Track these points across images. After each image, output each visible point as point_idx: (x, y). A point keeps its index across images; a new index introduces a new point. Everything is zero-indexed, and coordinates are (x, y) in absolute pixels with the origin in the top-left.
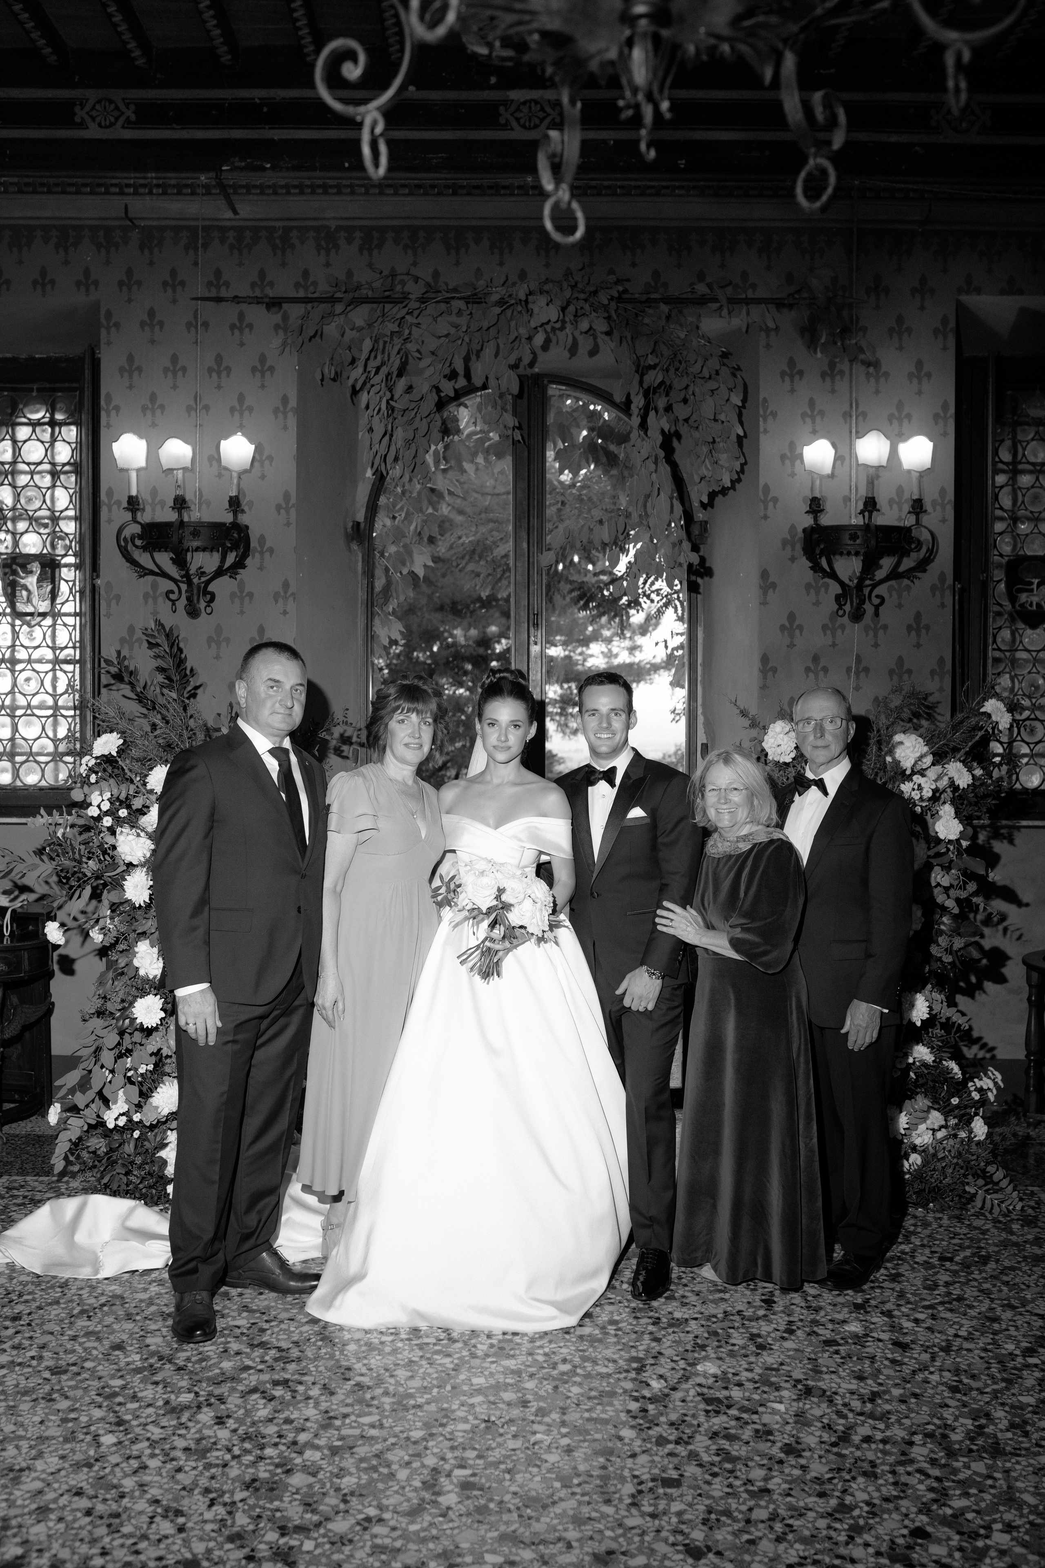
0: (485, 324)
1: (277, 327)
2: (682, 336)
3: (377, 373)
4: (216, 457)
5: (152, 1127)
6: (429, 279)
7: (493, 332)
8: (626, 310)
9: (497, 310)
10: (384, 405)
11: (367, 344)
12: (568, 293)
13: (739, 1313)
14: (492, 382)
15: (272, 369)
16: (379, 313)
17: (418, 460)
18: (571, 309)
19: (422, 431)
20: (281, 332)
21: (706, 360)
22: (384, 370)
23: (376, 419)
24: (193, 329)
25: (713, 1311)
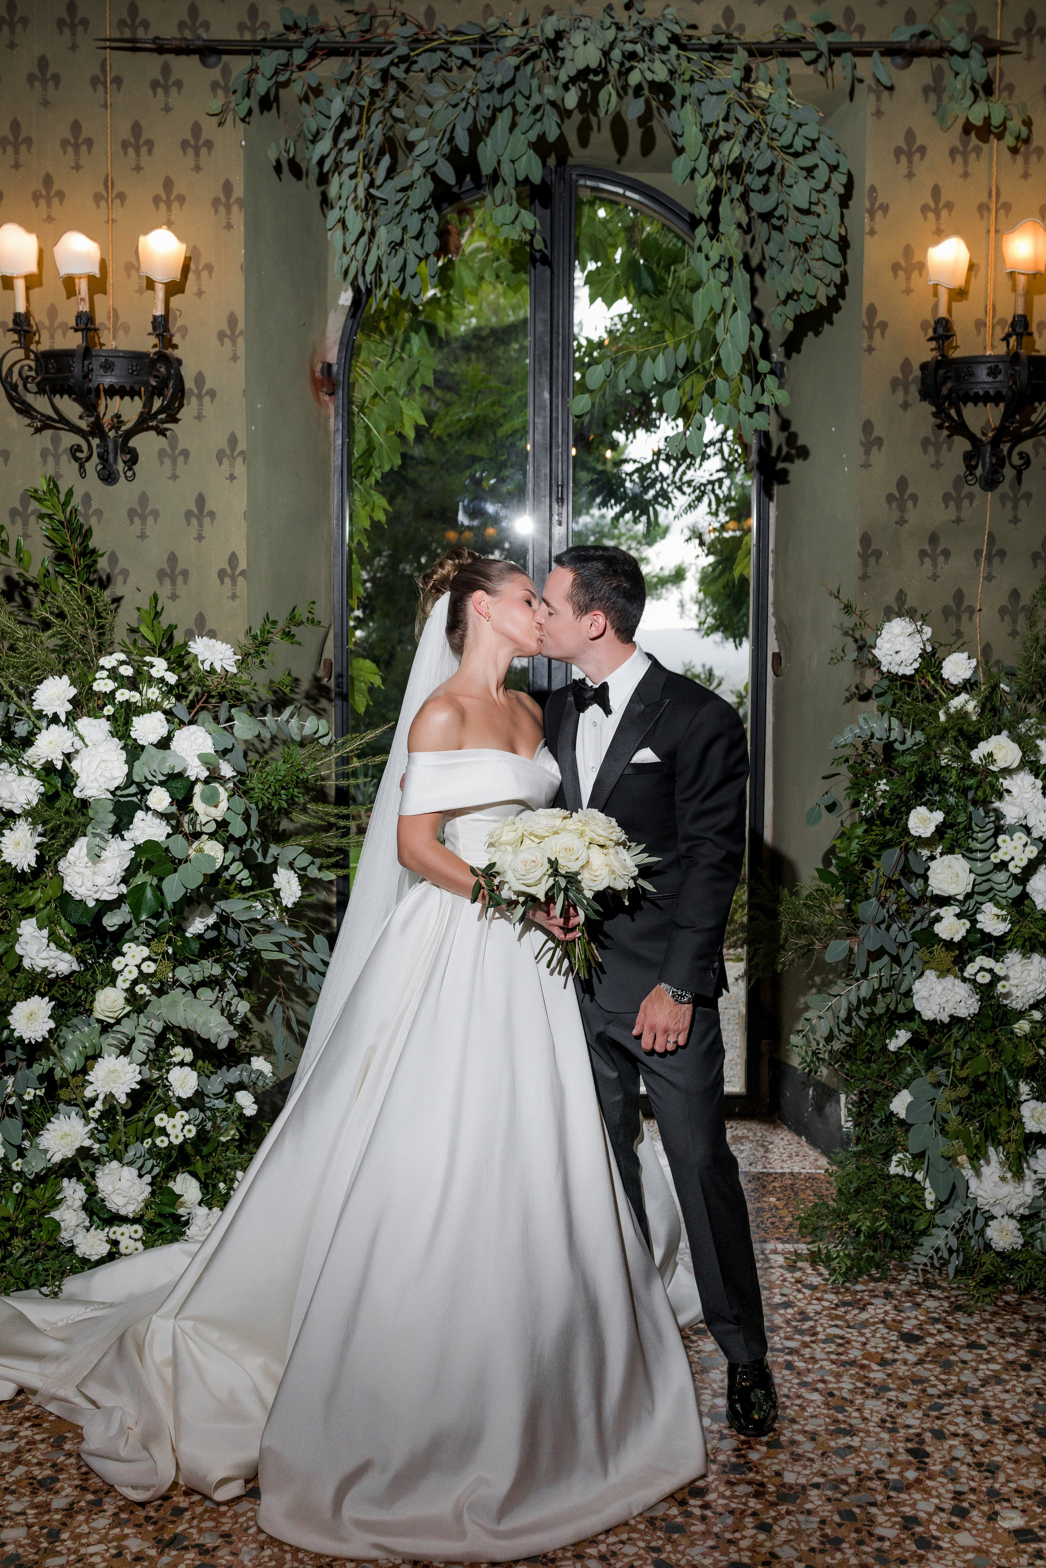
0: (498, 80)
1: (215, 85)
2: (765, 95)
3: (351, 148)
4: (133, 265)
5: (41, 1179)
6: (422, 20)
7: (508, 94)
8: (689, 60)
9: (514, 61)
10: (361, 193)
11: (337, 107)
12: (611, 34)
13: (879, 1472)
14: (506, 171)
15: (209, 144)
16: (353, 67)
17: (409, 271)
18: (616, 54)
19: (413, 230)
20: (220, 92)
21: (800, 125)
22: (362, 144)
23: (351, 208)
24: (100, 88)
25: (841, 1472)
